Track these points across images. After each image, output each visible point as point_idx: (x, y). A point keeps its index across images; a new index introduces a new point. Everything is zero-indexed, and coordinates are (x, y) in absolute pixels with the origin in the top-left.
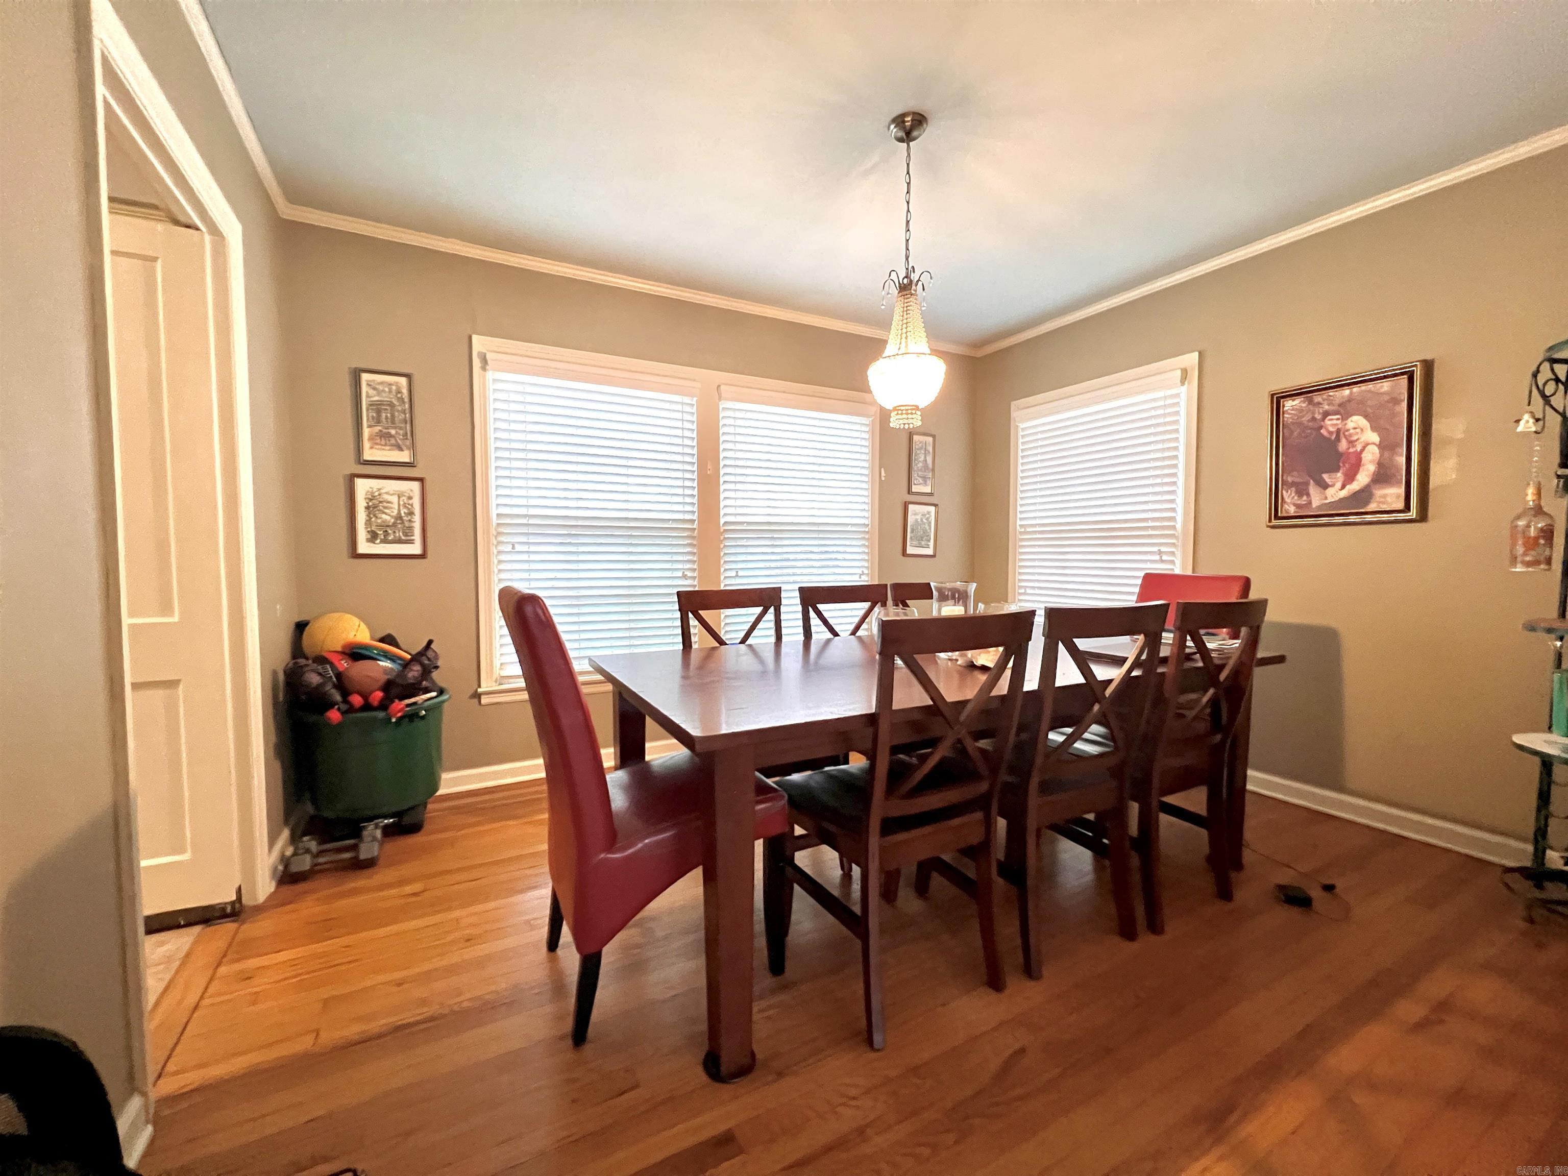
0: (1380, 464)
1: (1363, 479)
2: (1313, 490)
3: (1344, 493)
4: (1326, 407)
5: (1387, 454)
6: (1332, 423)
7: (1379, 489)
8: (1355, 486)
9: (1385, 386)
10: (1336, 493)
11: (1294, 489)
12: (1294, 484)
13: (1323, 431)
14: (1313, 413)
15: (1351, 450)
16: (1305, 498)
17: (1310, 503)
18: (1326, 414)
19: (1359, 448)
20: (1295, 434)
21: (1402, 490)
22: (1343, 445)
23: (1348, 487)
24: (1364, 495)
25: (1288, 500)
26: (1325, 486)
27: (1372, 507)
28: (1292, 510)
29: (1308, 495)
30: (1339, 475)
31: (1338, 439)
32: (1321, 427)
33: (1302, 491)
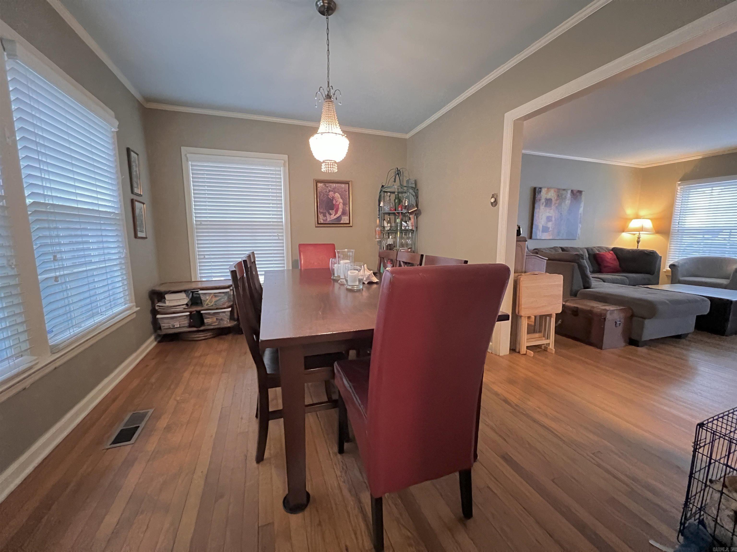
0: (343, 210)
1: (339, 213)
2: (327, 215)
3: (335, 217)
4: (330, 189)
5: (344, 206)
6: (331, 194)
7: (344, 216)
8: (338, 215)
9: (343, 185)
10: (333, 217)
11: (322, 214)
12: (322, 213)
13: (329, 196)
14: (326, 190)
15: (336, 204)
16: (325, 217)
17: (327, 219)
18: (330, 191)
19: (338, 203)
20: (322, 195)
21: (348, 218)
22: (334, 202)
23: (336, 215)
24: (339, 218)
25: (321, 218)
26: (330, 214)
27: (342, 222)
28: (322, 222)
29: (326, 217)
30: (334, 211)
31: (333, 200)
32: (328, 195)
33: (325, 216)
